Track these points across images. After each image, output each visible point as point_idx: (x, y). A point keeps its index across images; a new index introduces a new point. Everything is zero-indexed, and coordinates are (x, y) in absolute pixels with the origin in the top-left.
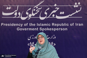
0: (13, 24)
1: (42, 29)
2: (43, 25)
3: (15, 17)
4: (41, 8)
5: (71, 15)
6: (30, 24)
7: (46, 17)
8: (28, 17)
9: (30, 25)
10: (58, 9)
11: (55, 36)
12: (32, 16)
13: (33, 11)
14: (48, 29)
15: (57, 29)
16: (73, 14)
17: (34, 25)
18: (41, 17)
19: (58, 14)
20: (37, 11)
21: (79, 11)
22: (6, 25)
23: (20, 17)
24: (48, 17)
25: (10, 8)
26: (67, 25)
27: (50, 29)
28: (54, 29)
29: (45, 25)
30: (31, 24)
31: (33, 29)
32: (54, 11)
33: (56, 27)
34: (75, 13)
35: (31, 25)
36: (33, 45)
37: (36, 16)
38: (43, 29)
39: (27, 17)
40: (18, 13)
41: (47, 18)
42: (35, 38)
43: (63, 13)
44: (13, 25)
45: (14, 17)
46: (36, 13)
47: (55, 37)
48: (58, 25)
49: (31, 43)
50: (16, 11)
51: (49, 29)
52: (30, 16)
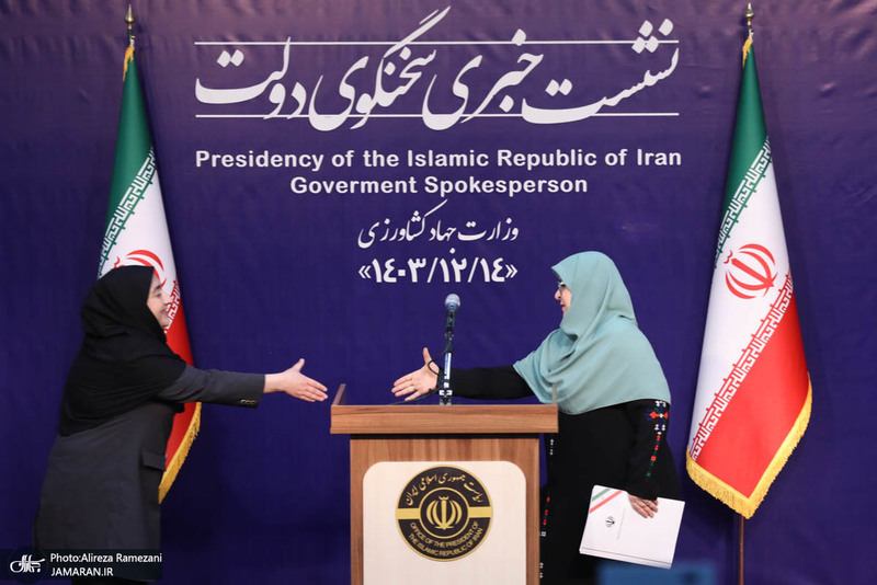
0: (266, 157)
1: (438, 184)
2: (443, 161)
3: (275, 114)
4: (431, 57)
5: (613, 102)
6: (366, 155)
7: (459, 113)
8: (354, 111)
9: (367, 164)
10: (535, 60)
11: (512, 226)
12: (377, 109)
13: (384, 74)
14: (474, 186)
15: (528, 186)
16: (626, 94)
17: (392, 160)
18: (434, 110)
19: (532, 92)
20: (404, 75)
21: (661, 76)
22: (227, 160)
23: (305, 111)
24: (476, 114)
25: (238, 58)
26: (589, 159)
27: (487, 186)
28: (507, 185)
29: (459, 159)
30: (373, 158)
31: (386, 187)
32: (513, 78)
33: (521, 174)
34: (640, 86)
35: (371, 160)
36: (391, 275)
37: (398, 104)
38: (447, 187)
39: (346, 114)
40: (289, 90)
41: (470, 116)
42: (399, 236)
43: (566, 87)
44: (266, 160)
45: (266, 117)
46: (402, 90)
47: (516, 231)
48: (532, 161)
49: (375, 263)
50: (277, 75)
51: (480, 186)
52: (365, 105)
